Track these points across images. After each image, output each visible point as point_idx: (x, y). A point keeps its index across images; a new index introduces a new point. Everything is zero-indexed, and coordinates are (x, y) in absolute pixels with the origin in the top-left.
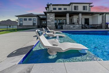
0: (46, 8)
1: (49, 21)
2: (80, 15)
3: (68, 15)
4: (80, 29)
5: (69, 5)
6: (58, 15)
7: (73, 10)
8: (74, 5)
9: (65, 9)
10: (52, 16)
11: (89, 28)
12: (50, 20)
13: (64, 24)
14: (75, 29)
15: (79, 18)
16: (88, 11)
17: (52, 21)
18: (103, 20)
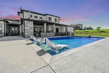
0: (18, 12)
1: (27, 29)
2: (54, 25)
4: (54, 36)
5: (45, 15)
7: (48, 20)
8: (48, 16)
9: (41, 18)
11: (59, 35)
13: (42, 32)
14: (50, 36)
17: (30, 29)
18: (66, 30)
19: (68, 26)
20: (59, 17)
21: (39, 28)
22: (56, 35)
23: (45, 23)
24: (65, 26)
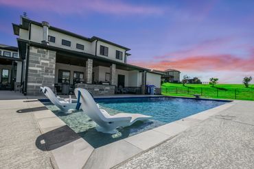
0: (14, 26)
1: (36, 71)
2: (114, 66)
3: (90, 63)
4: (112, 95)
5: (90, 40)
6: (64, 57)
7: (98, 54)
8: (100, 44)
9: (79, 46)
10: (48, 56)
11: (124, 93)
12: (38, 67)
13: (79, 82)
14: (102, 95)
15: (110, 74)
16: (123, 61)
17: (47, 71)
19: (148, 71)
20: (127, 49)
21: (72, 72)
22: (116, 93)
23: (89, 60)
24: (142, 70)
